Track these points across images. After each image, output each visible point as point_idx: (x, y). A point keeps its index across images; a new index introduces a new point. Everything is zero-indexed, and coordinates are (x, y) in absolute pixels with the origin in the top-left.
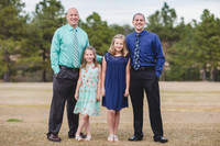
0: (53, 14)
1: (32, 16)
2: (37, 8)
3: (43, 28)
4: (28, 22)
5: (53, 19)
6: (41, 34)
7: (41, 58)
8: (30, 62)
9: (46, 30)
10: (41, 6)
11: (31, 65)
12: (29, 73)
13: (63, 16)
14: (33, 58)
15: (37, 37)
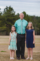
0: (10, 12)
1: (3, 13)
2: (5, 10)
3: (7, 17)
4: (2, 15)
5: (10, 14)
6: (6, 19)
7: (6, 27)
8: (2, 28)
9: (8, 17)
10: (6, 10)
11: (3, 30)
12: (2, 32)
13: (13, 13)
14: (3, 27)
15: (4, 20)
